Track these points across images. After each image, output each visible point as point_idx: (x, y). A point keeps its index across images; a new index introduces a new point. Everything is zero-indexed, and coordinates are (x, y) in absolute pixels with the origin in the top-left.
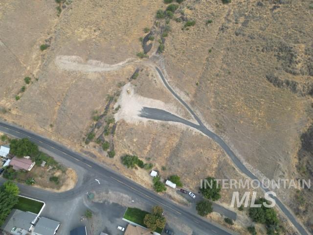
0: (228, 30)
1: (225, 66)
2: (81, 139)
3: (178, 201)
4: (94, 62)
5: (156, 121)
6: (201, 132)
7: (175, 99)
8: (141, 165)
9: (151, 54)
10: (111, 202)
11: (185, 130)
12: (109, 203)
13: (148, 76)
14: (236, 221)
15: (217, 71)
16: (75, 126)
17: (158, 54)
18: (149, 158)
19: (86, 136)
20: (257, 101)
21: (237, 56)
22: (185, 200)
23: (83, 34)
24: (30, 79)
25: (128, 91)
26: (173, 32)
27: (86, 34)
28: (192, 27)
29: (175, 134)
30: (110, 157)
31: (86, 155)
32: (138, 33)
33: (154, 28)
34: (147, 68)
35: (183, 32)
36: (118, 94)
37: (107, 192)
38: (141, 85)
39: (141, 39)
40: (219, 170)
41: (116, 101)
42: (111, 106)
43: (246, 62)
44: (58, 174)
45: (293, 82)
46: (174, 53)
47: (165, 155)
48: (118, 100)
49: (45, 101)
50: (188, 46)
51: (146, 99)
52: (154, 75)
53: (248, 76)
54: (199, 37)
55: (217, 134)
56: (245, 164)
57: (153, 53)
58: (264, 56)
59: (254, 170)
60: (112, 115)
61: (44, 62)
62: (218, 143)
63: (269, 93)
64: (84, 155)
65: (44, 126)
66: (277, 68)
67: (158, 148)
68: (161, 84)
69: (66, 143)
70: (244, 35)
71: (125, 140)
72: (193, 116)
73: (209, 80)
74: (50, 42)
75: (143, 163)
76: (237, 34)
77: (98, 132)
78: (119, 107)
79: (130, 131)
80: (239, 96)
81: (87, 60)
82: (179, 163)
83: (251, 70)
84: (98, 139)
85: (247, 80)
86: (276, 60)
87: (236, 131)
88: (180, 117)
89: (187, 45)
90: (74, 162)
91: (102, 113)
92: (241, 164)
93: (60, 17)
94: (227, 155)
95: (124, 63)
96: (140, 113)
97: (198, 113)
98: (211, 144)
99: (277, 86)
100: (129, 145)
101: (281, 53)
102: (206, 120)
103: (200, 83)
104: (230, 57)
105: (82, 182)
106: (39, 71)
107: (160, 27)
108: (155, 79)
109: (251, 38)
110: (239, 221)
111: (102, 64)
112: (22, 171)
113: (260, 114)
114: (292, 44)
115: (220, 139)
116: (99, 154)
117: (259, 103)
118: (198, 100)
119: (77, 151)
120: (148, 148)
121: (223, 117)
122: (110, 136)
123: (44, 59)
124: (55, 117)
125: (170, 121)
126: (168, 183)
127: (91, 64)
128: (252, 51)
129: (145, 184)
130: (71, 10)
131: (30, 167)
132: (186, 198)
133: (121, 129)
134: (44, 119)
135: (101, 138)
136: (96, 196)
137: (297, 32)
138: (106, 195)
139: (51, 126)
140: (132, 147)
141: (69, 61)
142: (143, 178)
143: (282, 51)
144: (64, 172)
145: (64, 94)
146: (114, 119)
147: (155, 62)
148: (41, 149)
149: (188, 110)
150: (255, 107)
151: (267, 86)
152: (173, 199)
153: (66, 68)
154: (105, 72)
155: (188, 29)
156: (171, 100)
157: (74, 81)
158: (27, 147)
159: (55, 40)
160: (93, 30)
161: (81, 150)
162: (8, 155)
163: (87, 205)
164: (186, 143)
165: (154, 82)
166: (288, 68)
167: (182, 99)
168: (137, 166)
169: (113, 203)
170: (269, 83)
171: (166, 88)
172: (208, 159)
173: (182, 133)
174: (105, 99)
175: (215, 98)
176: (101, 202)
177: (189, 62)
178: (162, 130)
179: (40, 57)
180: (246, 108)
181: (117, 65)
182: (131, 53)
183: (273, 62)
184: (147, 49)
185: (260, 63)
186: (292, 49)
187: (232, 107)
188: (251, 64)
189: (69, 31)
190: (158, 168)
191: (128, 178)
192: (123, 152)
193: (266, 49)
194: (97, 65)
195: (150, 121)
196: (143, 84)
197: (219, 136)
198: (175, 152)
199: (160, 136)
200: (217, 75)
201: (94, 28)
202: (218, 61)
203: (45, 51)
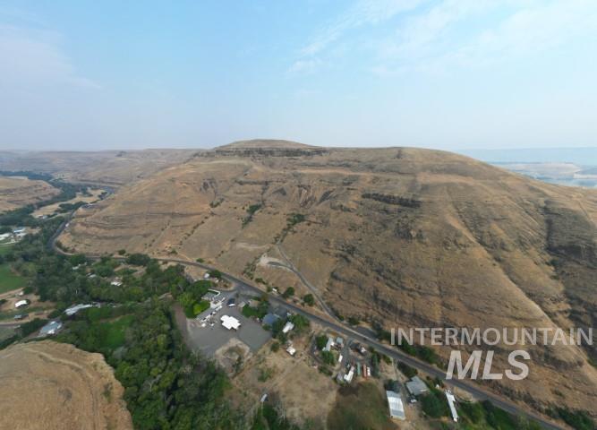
5: (274, 266)
8: (264, 283)
9: (277, 243)
11: (285, 269)
13: (274, 250)
16: (239, 268)
17: (281, 243)
18: (268, 281)
19: (242, 272)
22: (279, 295)
23: (251, 236)
25: (264, 256)
26: (288, 235)
29: (280, 271)
30: (251, 279)
31: (241, 279)
32: (274, 235)
33: (281, 234)
34: (275, 248)
35: (292, 235)
36: (260, 256)
37: (247, 292)
38: (270, 254)
39: (274, 238)
40: (296, 285)
41: (258, 259)
42: (256, 261)
44: (227, 284)
46: (287, 242)
47: (275, 279)
51: (271, 258)
56: (307, 282)
58: (320, 243)
61: (231, 246)
62: (297, 275)
63: (320, 256)
67: (272, 276)
68: (279, 253)
71: (259, 273)
72: (289, 265)
74: (236, 239)
77: (248, 271)
78: (259, 261)
79: (262, 269)
81: (250, 244)
82: (280, 281)
84: (247, 273)
86: (324, 244)
88: (284, 265)
89: (292, 239)
90: (235, 281)
91: (251, 263)
92: (305, 282)
93: (243, 230)
95: (265, 246)
96: (268, 263)
97: (292, 263)
98: (294, 275)
99: (324, 254)
102: (294, 266)
103: (295, 253)
105: (237, 288)
106: (228, 249)
107: (283, 234)
108: (277, 251)
109: (316, 237)
111: (256, 246)
112: (213, 283)
114: (329, 239)
115: (299, 273)
116: (247, 279)
117: (316, 259)
118: (293, 259)
120: (268, 276)
121: (301, 265)
122: (253, 272)
124: (231, 265)
125: (279, 266)
126: (274, 289)
127: (252, 246)
128: (316, 242)
129: (263, 290)
130: (248, 228)
131: (217, 281)
133: (258, 269)
135: (249, 273)
136: (242, 292)
137: (332, 235)
139: (229, 269)
140: (261, 276)
142: (263, 287)
144: (230, 284)
147: (278, 246)
148: (222, 276)
149: (288, 262)
150: (314, 261)
151: (320, 254)
154: (257, 249)
155: (294, 234)
156: (282, 259)
157: (243, 252)
158: (217, 274)
159: (239, 238)
161: (239, 277)
162: (208, 277)
163: (237, 294)
164: (285, 274)
165: (276, 253)
166: (328, 247)
167: (286, 259)
168: (261, 283)
171: (281, 254)
172: (292, 280)
173: (283, 270)
174: (254, 259)
176: (244, 294)
178: (275, 270)
179: (230, 244)
182: (270, 242)
184: (276, 241)
186: (329, 241)
188: (315, 246)
189: (245, 235)
191: (256, 287)
192: (257, 278)
195: (271, 266)
198: (279, 278)
203: (233, 242)
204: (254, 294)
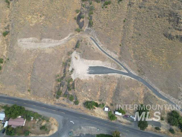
0: (134, 5)
1: (136, 30)
2: (53, 96)
3: (125, 123)
4: (47, 40)
5: (100, 75)
6: (130, 77)
7: (109, 58)
9: (85, 28)
10: (85, 134)
11: (120, 77)
12: (83, 135)
13: (87, 44)
14: (161, 127)
15: (131, 34)
16: (46, 88)
17: (89, 27)
18: (101, 100)
19: (55, 93)
20: (160, 51)
21: (143, 23)
22: (129, 122)
24: (3, 60)
25: (76, 58)
26: (97, 10)
27: (35, 20)
28: (109, 5)
29: (113, 81)
30: (76, 104)
31: (59, 106)
32: (72, 14)
33: (82, 9)
34: (85, 39)
35: (104, 9)
36: (69, 60)
37: (80, 128)
38: (84, 52)
39: (75, 18)
40: (146, 99)
41: (69, 66)
42: (67, 70)
43: (149, 26)
44: (44, 123)
45: (180, 36)
46: (100, 26)
47: (110, 96)
48: (71, 65)
49: (19, 75)
51: (89, 61)
52: (91, 43)
53: (152, 35)
54: (115, 12)
55: (140, 77)
56: (160, 92)
57: (86, 27)
58: (160, 21)
59: (166, 95)
61: (9, 45)
62: (142, 82)
63: (167, 45)
64: (58, 106)
65: (24, 92)
66: (169, 28)
67: (105, 92)
68: (97, 49)
69: (43, 101)
70: (145, 8)
71: (83, 91)
72: (122, 67)
73: (128, 42)
74: (9, 29)
75: (98, 104)
76: (140, 8)
77: (63, 89)
78: (73, 69)
80: (148, 49)
81: (41, 39)
82: (120, 99)
83: (153, 31)
84: (64, 94)
85: (152, 38)
86: (168, 22)
87: (151, 72)
88: (114, 69)
89: (108, 19)
90: (52, 112)
91: (62, 76)
92: (158, 92)
93: (10, 8)
94: (149, 89)
95: (68, 37)
96: (88, 71)
97: (125, 65)
98: (137, 83)
99: (171, 39)
100: (86, 94)
101: (170, 18)
102: (132, 69)
103: (122, 44)
104: (139, 24)
105: (62, 125)
106: (7, 52)
107: (86, 8)
108: (93, 46)
109: (150, 9)
110: (163, 127)
111: (53, 41)
112: (18, 127)
113: (163, 59)
114: (177, 11)
115: (142, 79)
116: (68, 104)
117: (161, 52)
118: (123, 56)
119: (52, 104)
120: (99, 94)
121: (141, 64)
122: (72, 90)
123: (8, 42)
124: (29, 84)
125: (109, 73)
126: (117, 113)
127: (45, 42)
128: (152, 18)
129: (103, 117)
130: (17, 2)
132: (130, 120)
133: (78, 85)
134: (22, 87)
135: (66, 93)
136: (74, 132)
137: (179, 2)
138: (80, 130)
139: (29, 91)
140: (88, 95)
141: (28, 42)
142: (100, 113)
143: (171, 16)
144: (48, 121)
145: (32, 67)
146: (72, 78)
147: (89, 34)
148: (27, 108)
149: (118, 64)
150: (160, 55)
151: (165, 40)
152: (122, 122)
153: (28, 48)
154: (57, 46)
155: (106, 7)
156: (106, 59)
157: (36, 57)
158: (18, 111)
159: (12, 27)
160: (39, 16)
161: (54, 103)
162: (5, 118)
164: (122, 86)
165: (92, 49)
166: (176, 27)
167: (113, 56)
168: (95, 107)
169: (86, 134)
170: (166, 38)
171: (101, 51)
172: (138, 94)
173: (118, 80)
174: (61, 65)
175: (134, 53)
176: (78, 135)
177: (112, 31)
178: (105, 81)
179: (5, 41)
180: (154, 57)
181: (63, 39)
182: (71, 29)
183: (166, 24)
184: (81, 25)
185: (158, 26)
186: (178, 14)
187: (145, 57)
188: (152, 27)
189: (21, 19)
190: (108, 105)
191: (91, 115)
192: (83, 100)
193: (161, 16)
194: (49, 42)
195: (96, 76)
196: (85, 51)
197: (141, 77)
199: (105, 84)
200: (132, 37)
201: (39, 15)
202: (131, 28)
203: (7, 36)
204: (94, 130)
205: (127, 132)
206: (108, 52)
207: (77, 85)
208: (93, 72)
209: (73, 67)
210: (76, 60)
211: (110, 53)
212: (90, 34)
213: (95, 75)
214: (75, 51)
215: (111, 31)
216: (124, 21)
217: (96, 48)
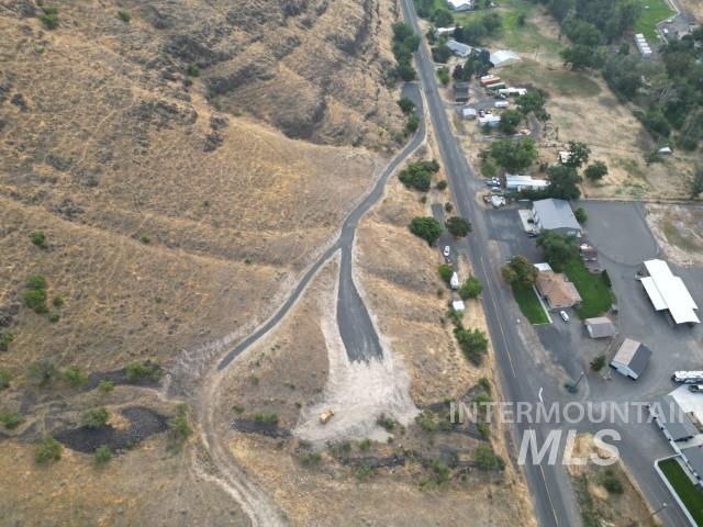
0: (76, 201)
2: (503, 491)
3: (468, 266)
5: (374, 319)
9: (166, 403)
10: (547, 353)
11: (361, 268)
12: (552, 356)
13: (257, 380)
14: (441, 202)
15: (205, 227)
17: (161, 381)
18: (441, 319)
21: (161, 189)
26: (58, 352)
28: (51, 288)
30: (490, 389)
34: (229, 392)
35: (67, 314)
39: (99, 465)
40: (394, 221)
41: (366, 445)
42: (387, 452)
43: (174, 175)
44: (599, 492)
45: (211, 121)
46: (161, 327)
50: (130, 292)
52: (254, 360)
53: (209, 176)
54: (99, 266)
55: (342, 224)
56: (369, 192)
58: (161, 146)
60: (408, 432)
62: (357, 221)
63: (237, 155)
66: (188, 133)
68: (276, 333)
72: (327, 261)
73: (234, 240)
75: (455, 330)
78: (381, 422)
79: (423, 365)
82: (419, 271)
83: (193, 170)
85: (218, 179)
86: (168, 130)
88: (338, 283)
91: (417, 467)
94: (369, 210)
96: (373, 360)
97: (317, 254)
98: (364, 230)
99: (221, 143)
100: (446, 362)
101: (154, 120)
102: (326, 241)
103: (244, 256)
109: (109, 159)
110: (439, 199)
113: (281, 170)
114: (135, 100)
117: (260, 170)
120: (427, 326)
125: (357, 295)
126: (456, 284)
128: (147, 163)
132: (457, 257)
133: (430, 389)
137: (102, 86)
138: (547, 367)
140: (447, 355)
143: (150, 117)
144: (584, 481)
147: (198, 382)
150: (271, 175)
151: (224, 155)
156: (312, 304)
161: (521, 480)
163: (587, 386)
165: (278, 353)
167: (295, 287)
170: (217, 151)
172: (390, 233)
173: (368, 274)
175: (272, 228)
176: (561, 368)
177: (190, 283)
178: (385, 305)
180: (278, 186)
183: (175, 135)
184: (149, 424)
185: (177, 155)
186: (147, 102)
187: (283, 205)
188: (178, 169)
190: (445, 303)
192: (466, 368)
197: (344, 221)
199: (396, 307)
200: (216, 226)
202: (178, 223)
204: (524, 331)
205: (486, 260)
206: (279, 300)
207: (432, 395)
208: (369, 344)
209: (370, 425)
210: (337, 416)
211: (285, 293)
212: (197, 375)
213: (379, 335)
214: (293, 432)
215: (192, 287)
216: (146, 241)
217: (272, 339)
